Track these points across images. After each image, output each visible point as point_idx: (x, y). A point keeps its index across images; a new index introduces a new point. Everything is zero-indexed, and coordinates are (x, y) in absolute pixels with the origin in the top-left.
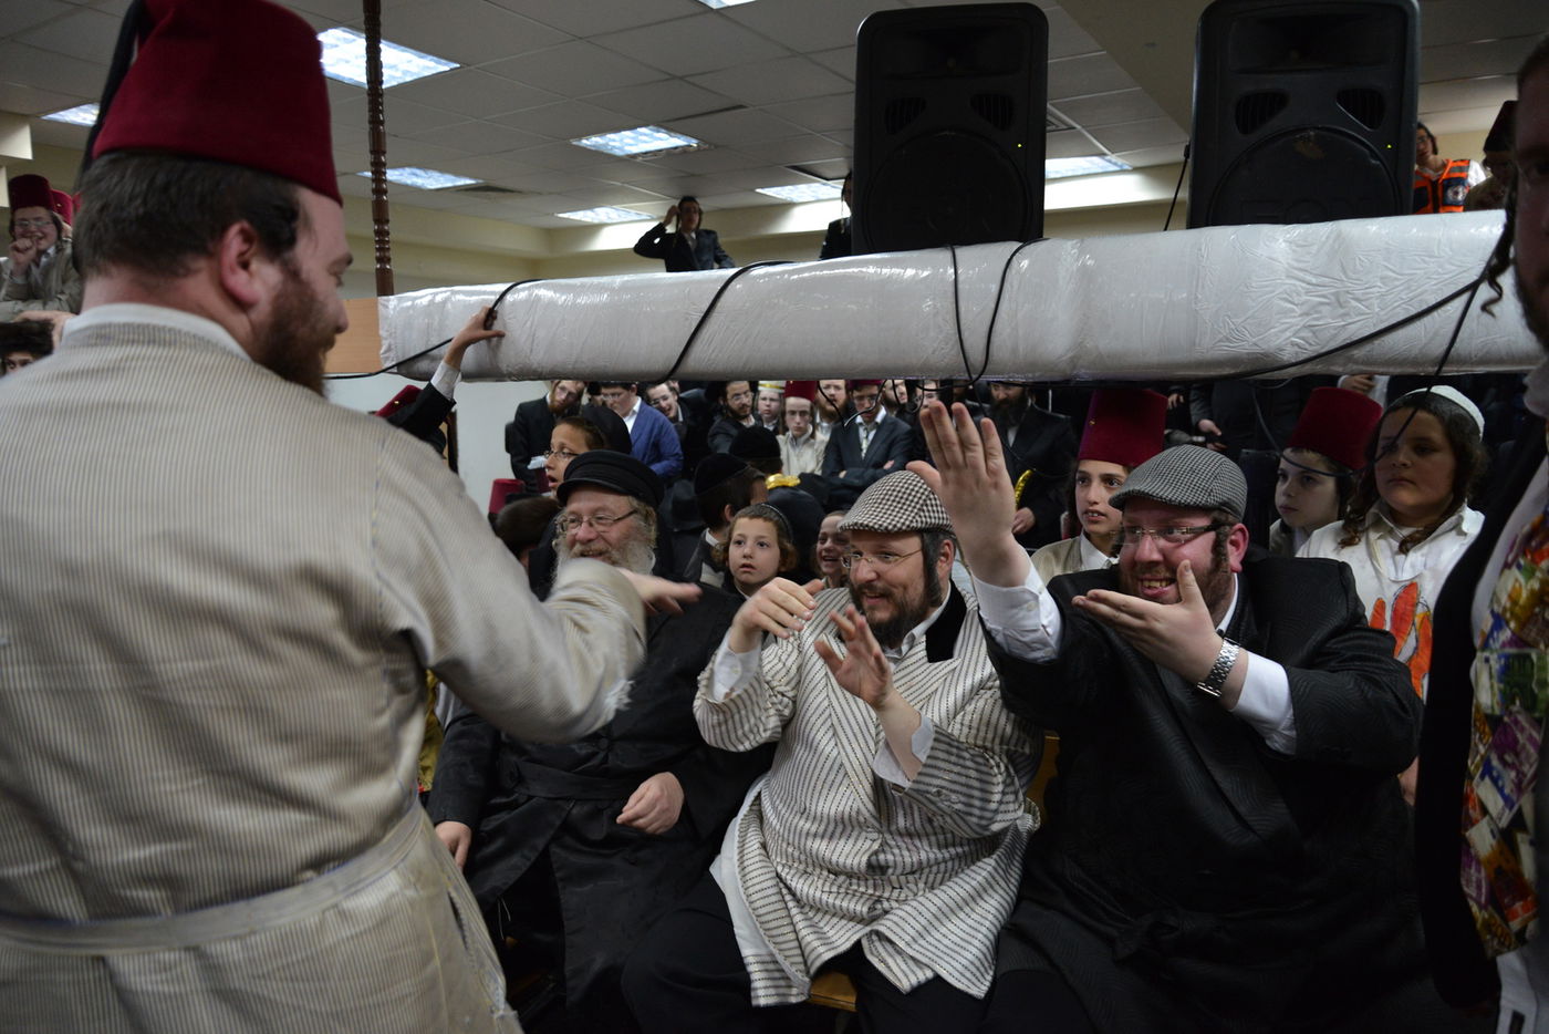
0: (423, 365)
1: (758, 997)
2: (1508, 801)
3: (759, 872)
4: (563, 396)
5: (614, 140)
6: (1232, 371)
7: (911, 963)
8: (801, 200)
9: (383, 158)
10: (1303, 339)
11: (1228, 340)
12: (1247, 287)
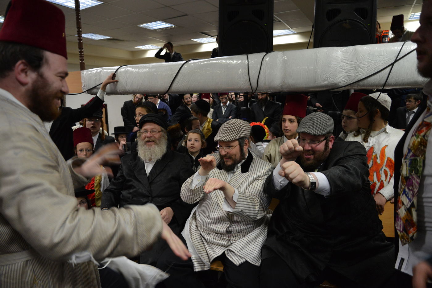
0: (95, 91)
1: (195, 269)
2: (410, 200)
3: (196, 233)
4: (137, 99)
5: (150, 25)
6: (326, 89)
7: (239, 257)
8: (204, 42)
9: (81, 30)
10: (345, 79)
11: (325, 80)
12: (330, 65)
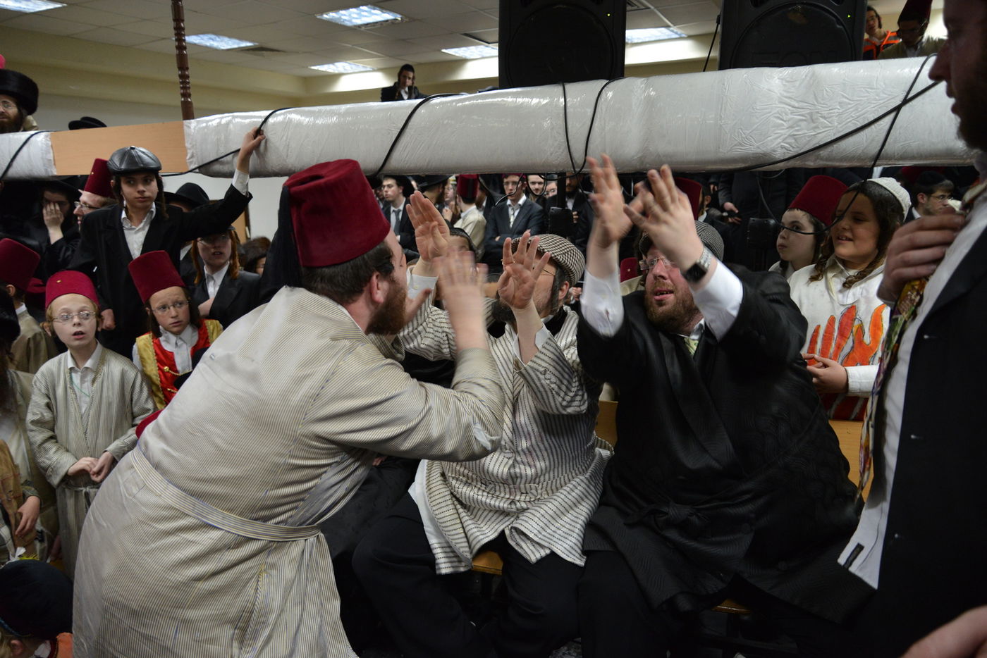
0: (216, 167)
1: (440, 569)
3: (440, 491)
5: (345, 15)
8: (472, 57)
9: (182, 25)
10: (788, 144)
11: (741, 144)
12: (753, 109)
